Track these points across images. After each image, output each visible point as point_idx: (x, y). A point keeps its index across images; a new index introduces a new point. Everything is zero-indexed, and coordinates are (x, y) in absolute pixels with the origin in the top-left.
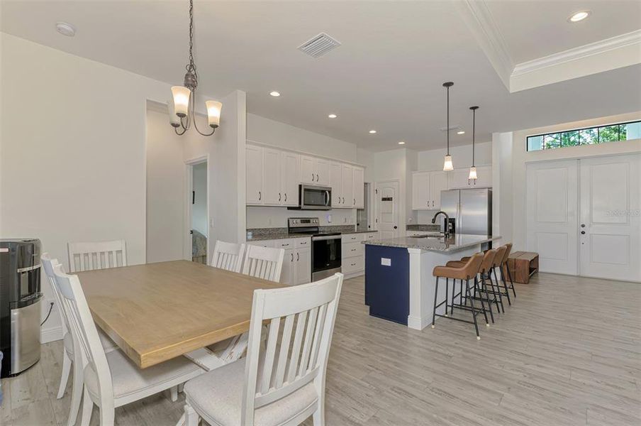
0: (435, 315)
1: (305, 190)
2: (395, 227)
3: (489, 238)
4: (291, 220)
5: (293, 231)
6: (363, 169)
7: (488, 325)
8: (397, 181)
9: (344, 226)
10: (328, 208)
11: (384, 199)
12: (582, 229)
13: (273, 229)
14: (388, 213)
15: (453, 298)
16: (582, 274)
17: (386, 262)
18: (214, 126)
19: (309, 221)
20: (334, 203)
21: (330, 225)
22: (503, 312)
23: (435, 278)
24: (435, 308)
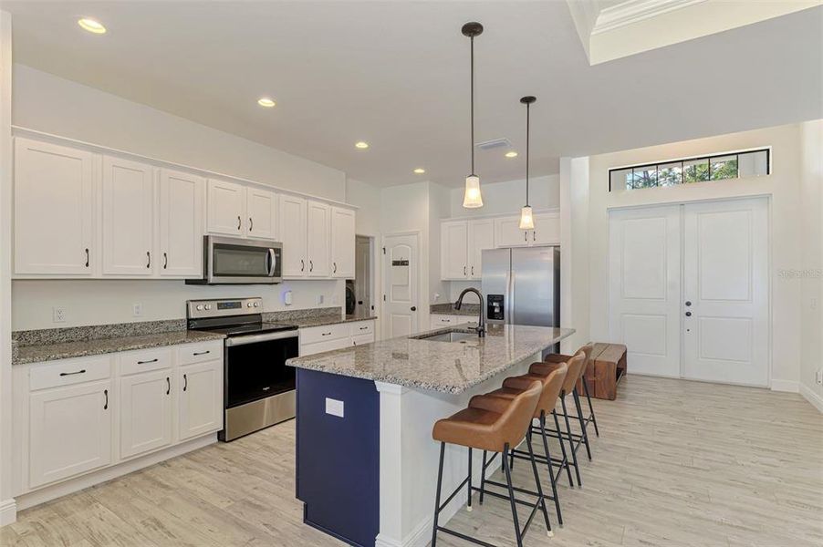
0: (436, 527)
1: (216, 246)
2: (413, 309)
3: (554, 337)
4: (191, 304)
5: (199, 327)
6: (353, 212)
7: (550, 534)
8: (417, 233)
9: (320, 310)
10: (276, 279)
11: (396, 263)
12: (688, 309)
13: (146, 325)
14: (403, 286)
15: (485, 466)
16: (688, 376)
17: (335, 407)
19: (237, 306)
20: (287, 271)
21: (291, 308)
22: (580, 484)
23: (438, 445)
24: (438, 510)
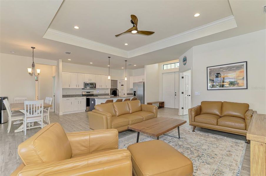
1: (86, 84)
2: (124, 94)
4: (83, 92)
9: (105, 94)
10: (95, 88)
11: (122, 85)
12: (176, 94)
18: (39, 74)
19: (90, 93)
21: (99, 93)
